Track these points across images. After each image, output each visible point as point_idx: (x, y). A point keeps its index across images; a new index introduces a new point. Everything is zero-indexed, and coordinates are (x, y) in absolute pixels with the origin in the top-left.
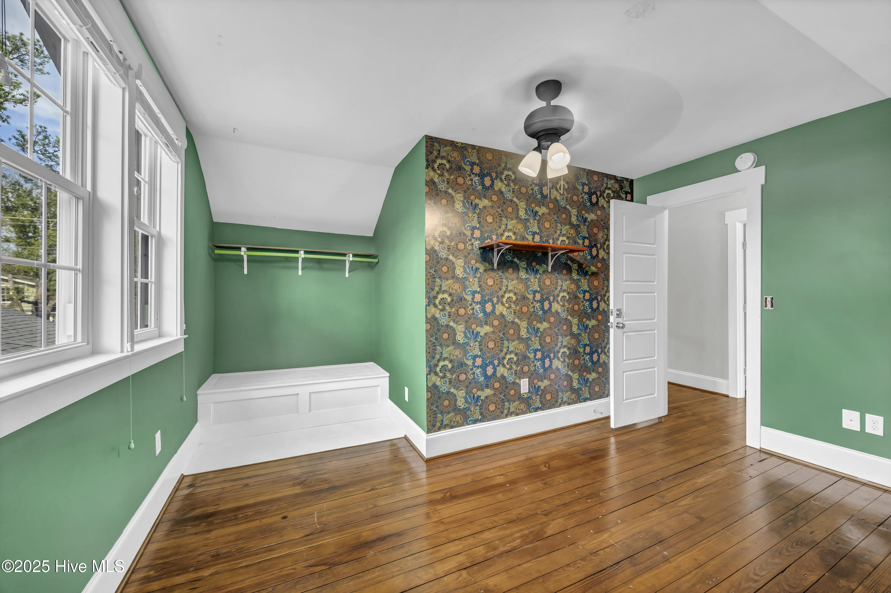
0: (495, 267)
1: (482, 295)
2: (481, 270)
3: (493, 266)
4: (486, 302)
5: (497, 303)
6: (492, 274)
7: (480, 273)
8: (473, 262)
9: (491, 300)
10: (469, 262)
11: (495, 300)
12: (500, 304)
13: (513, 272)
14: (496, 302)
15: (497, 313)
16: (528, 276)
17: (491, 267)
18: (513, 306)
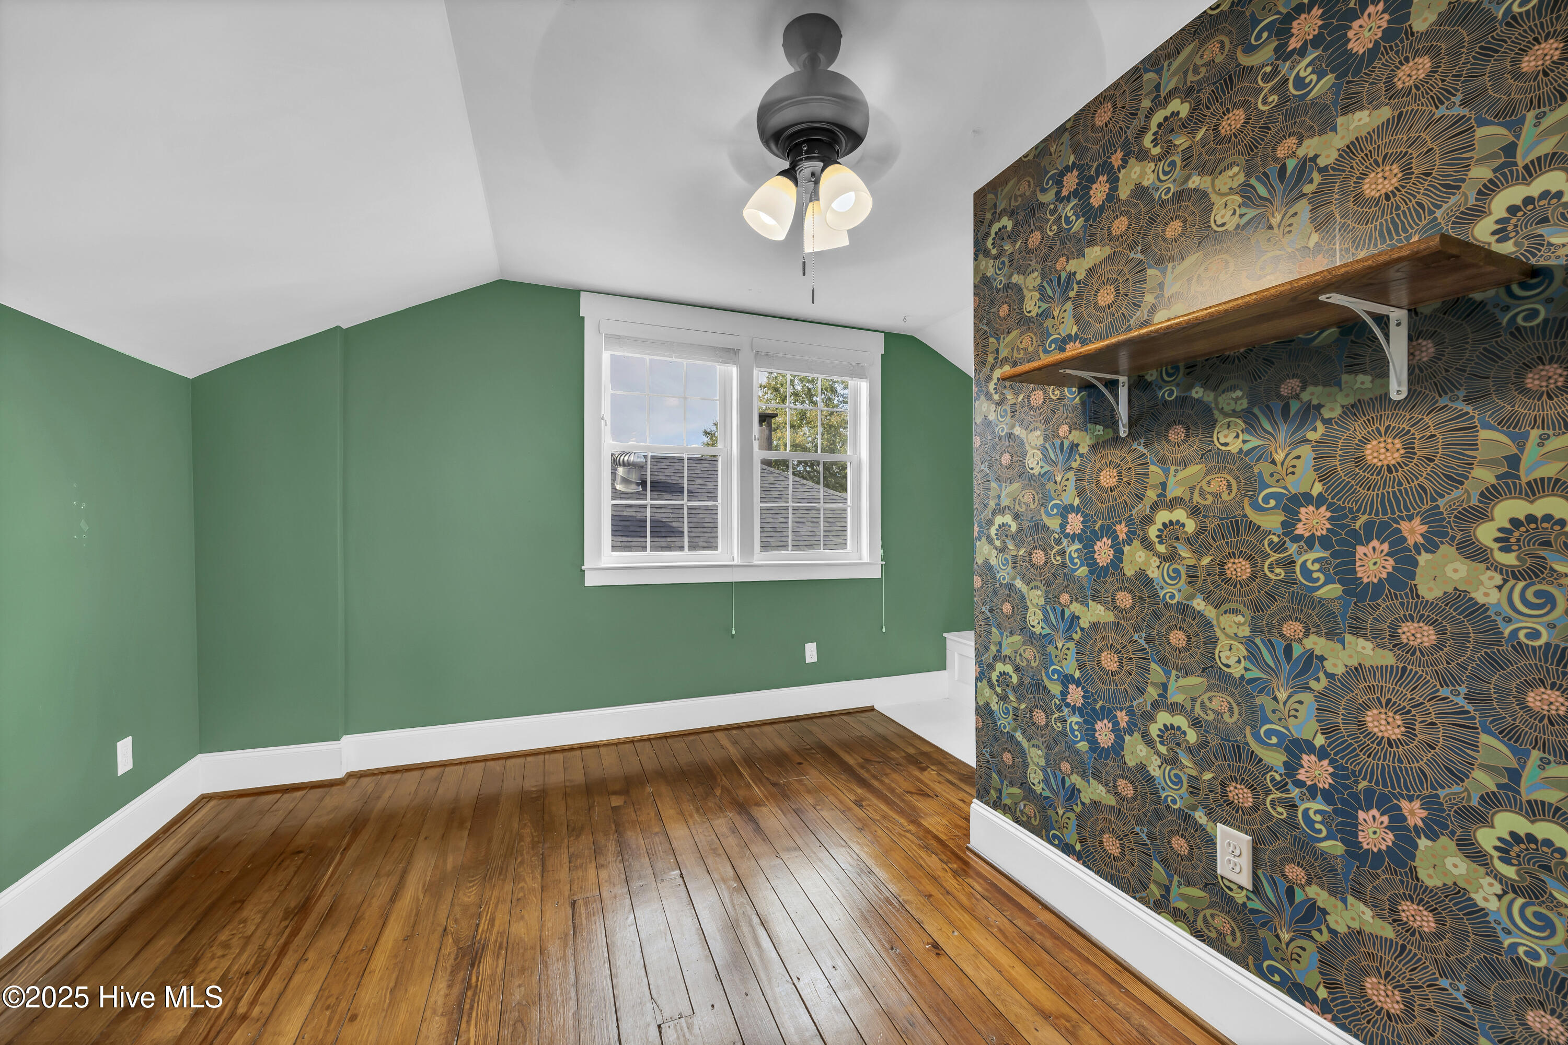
0: (1123, 432)
1: (1085, 516)
2: (1084, 449)
3: (1116, 431)
4: (1097, 536)
5: (1129, 542)
6: (1115, 455)
7: (1081, 455)
8: (1064, 430)
9: (1108, 531)
10: (1055, 433)
11: (1122, 530)
12: (1136, 543)
13: (1187, 435)
14: (1125, 537)
15: (1129, 571)
16: (1254, 442)
17: (1111, 435)
18: (1185, 552)
